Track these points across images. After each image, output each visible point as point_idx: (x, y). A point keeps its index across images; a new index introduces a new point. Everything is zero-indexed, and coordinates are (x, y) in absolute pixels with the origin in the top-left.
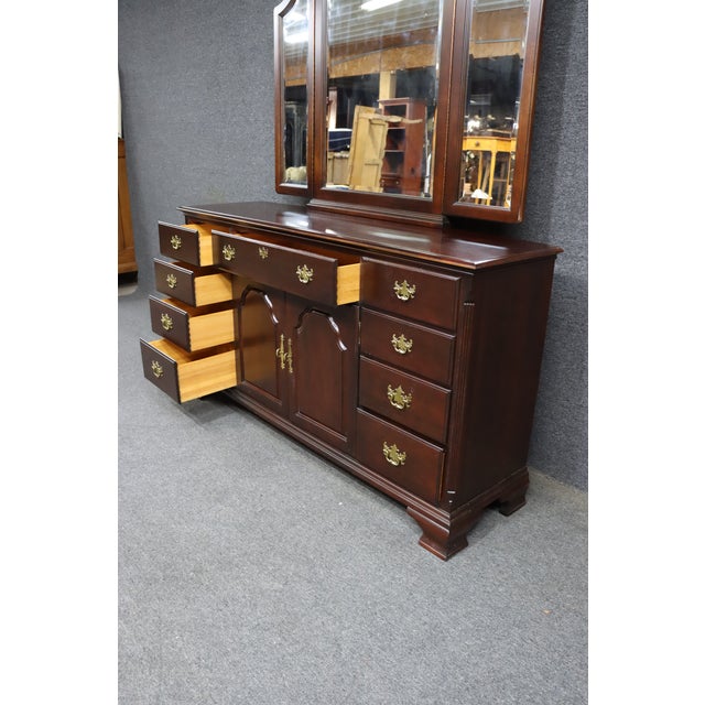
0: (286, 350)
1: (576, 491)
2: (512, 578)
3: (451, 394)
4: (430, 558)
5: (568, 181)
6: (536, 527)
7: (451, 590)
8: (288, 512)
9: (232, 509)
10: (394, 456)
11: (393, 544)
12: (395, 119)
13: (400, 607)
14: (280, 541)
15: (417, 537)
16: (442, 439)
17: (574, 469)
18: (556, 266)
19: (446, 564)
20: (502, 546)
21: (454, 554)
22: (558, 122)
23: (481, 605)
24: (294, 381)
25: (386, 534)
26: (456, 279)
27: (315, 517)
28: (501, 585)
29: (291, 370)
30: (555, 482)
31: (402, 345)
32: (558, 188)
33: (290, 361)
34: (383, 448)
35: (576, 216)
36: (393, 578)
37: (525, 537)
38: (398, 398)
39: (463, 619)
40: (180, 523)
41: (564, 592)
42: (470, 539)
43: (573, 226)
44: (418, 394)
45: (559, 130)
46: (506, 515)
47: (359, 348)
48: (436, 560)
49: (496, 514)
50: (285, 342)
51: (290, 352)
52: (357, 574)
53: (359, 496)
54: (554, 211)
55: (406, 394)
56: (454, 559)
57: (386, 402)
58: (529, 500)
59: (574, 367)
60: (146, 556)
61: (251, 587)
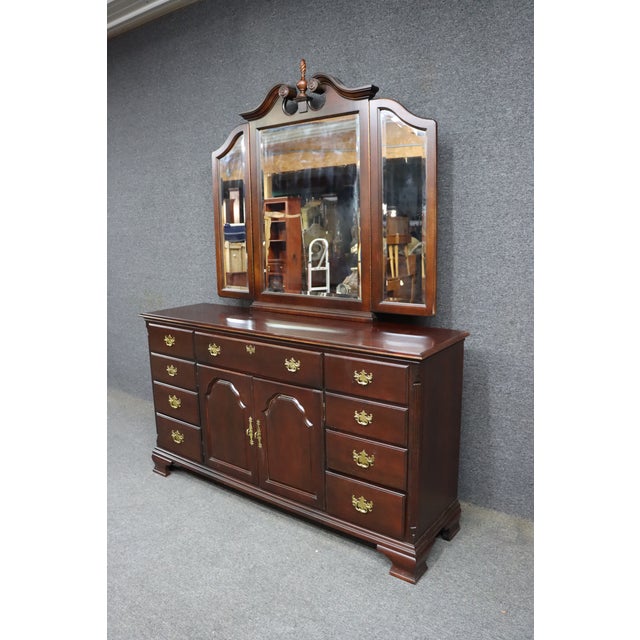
0: (255, 430)
1: (495, 512)
2: (469, 589)
3: (408, 452)
4: (401, 584)
5: (462, 280)
6: (474, 546)
7: (427, 607)
8: (276, 565)
9: (228, 570)
10: (362, 506)
11: (369, 577)
12: (277, 215)
13: (393, 628)
14: (278, 590)
15: (387, 569)
16: (402, 487)
17: (490, 495)
18: (465, 345)
19: (416, 587)
20: (454, 565)
21: (419, 578)
22: (451, 239)
23: (454, 616)
24: (263, 454)
25: (361, 570)
26: (406, 367)
27: (300, 565)
28: (463, 597)
29: (260, 446)
30: (477, 508)
31: (363, 418)
32: (456, 286)
33: (259, 438)
34: (352, 500)
35: (471, 305)
36: (380, 606)
37: (469, 555)
38: (363, 460)
39: (443, 629)
40: (187, 590)
41: (512, 594)
42: (428, 564)
43: (469, 313)
44: (380, 454)
45: (452, 244)
46: (449, 540)
47: (325, 423)
48: (407, 585)
49: (440, 541)
50: (254, 424)
51: (259, 431)
52: (350, 607)
53: (329, 543)
54: (454, 302)
55: (370, 455)
56: (422, 582)
57: (353, 464)
58: (462, 525)
59: (482, 416)
60: (166, 624)
61: (268, 634)
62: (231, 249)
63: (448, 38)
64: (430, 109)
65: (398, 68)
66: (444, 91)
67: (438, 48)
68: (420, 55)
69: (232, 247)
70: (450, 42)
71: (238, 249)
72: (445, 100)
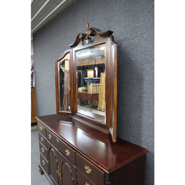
29: (61, 179)
47: (77, 181)
50: (59, 169)
51: (60, 173)
62: (93, 86)
63: (146, 6)
64: (138, 40)
65: (126, 23)
66: (144, 31)
67: (142, 12)
68: (134, 16)
69: (93, 85)
70: (146, 8)
71: (95, 86)
72: (144, 36)
